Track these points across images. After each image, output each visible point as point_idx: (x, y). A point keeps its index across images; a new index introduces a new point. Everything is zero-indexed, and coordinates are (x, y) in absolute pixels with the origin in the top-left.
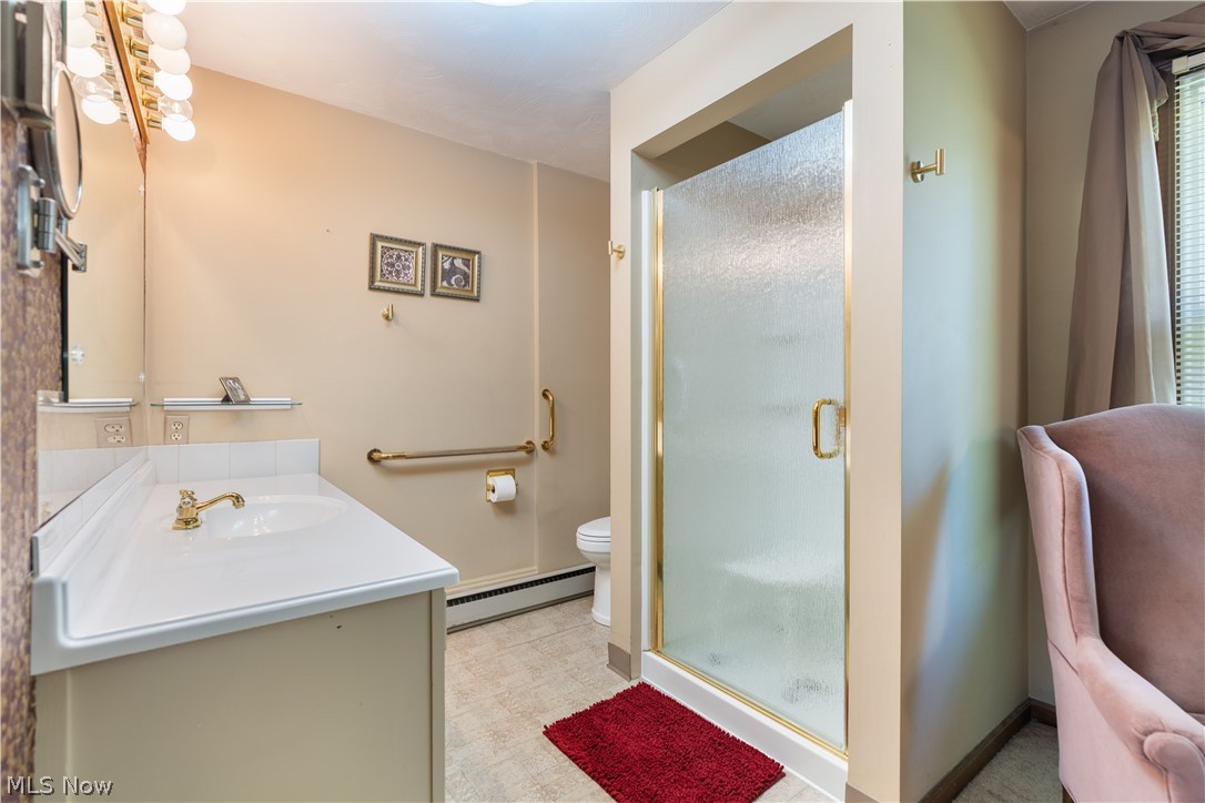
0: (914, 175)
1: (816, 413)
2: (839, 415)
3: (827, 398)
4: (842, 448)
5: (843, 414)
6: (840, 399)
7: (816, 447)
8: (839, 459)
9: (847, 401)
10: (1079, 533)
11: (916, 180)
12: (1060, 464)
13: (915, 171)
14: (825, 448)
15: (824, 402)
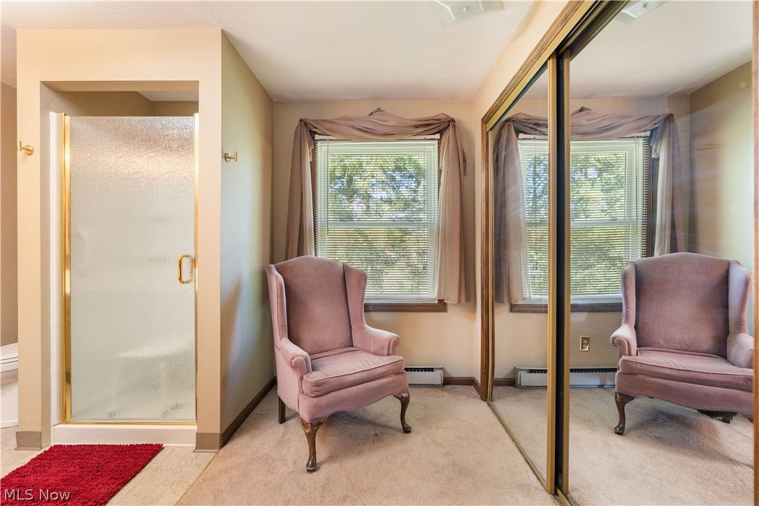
0: (226, 158)
1: (180, 262)
2: (192, 262)
3: (186, 254)
4: (193, 278)
5: (194, 262)
6: (193, 255)
7: (180, 279)
8: (192, 283)
9: (196, 255)
10: (282, 302)
11: (226, 161)
12: (277, 278)
13: (226, 157)
14: (184, 279)
15: (184, 256)
